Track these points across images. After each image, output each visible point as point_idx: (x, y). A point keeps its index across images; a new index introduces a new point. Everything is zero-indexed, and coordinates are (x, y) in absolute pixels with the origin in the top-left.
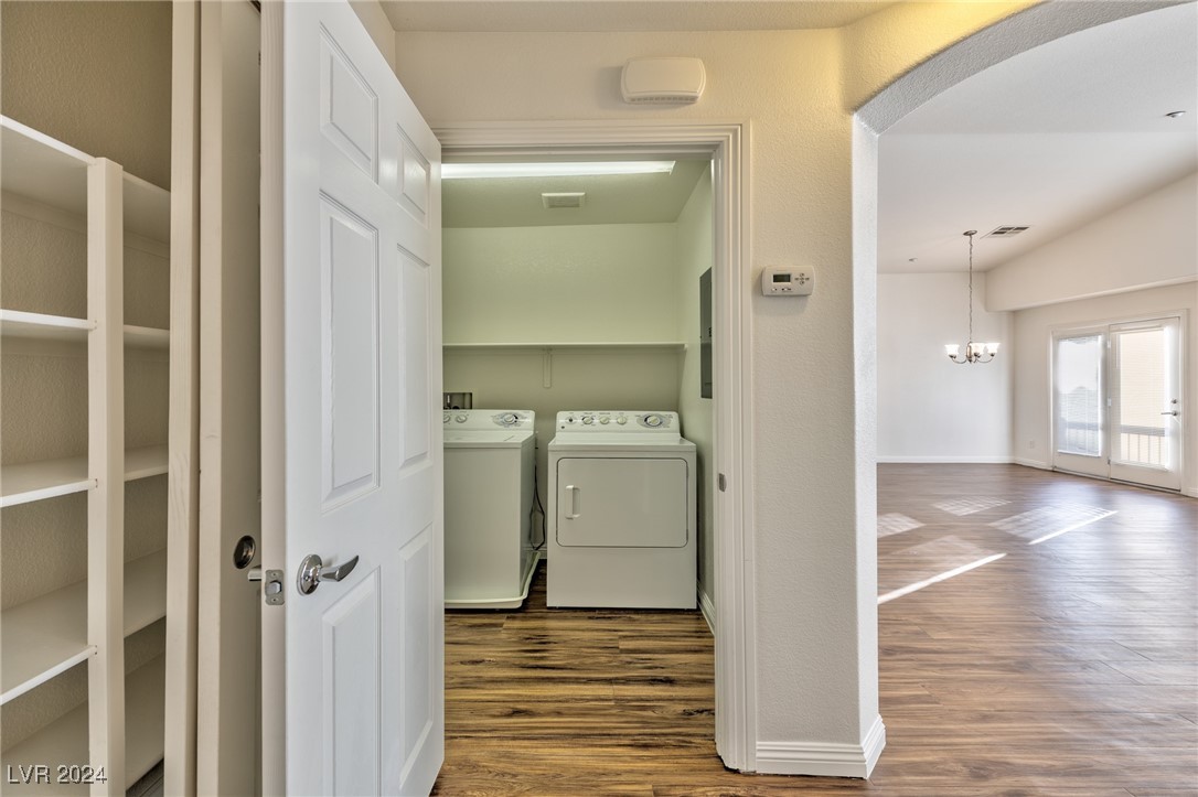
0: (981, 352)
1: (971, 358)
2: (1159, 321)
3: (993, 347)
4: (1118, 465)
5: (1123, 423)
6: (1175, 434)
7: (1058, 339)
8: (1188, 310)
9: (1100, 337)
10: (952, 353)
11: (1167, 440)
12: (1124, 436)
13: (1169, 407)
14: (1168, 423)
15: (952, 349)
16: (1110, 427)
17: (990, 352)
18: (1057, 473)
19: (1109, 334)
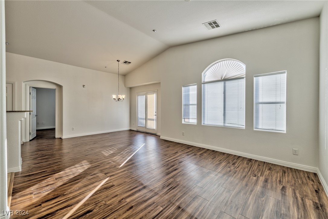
0: (121, 98)
1: (119, 99)
2: (153, 92)
3: (124, 96)
4: (148, 129)
5: (148, 118)
6: (156, 120)
7: (138, 96)
8: (158, 90)
9: (145, 96)
10: (115, 98)
11: (155, 121)
12: (148, 121)
13: (155, 114)
14: (155, 117)
15: (114, 96)
16: (146, 119)
17: (123, 98)
18: (138, 132)
19: (146, 95)
